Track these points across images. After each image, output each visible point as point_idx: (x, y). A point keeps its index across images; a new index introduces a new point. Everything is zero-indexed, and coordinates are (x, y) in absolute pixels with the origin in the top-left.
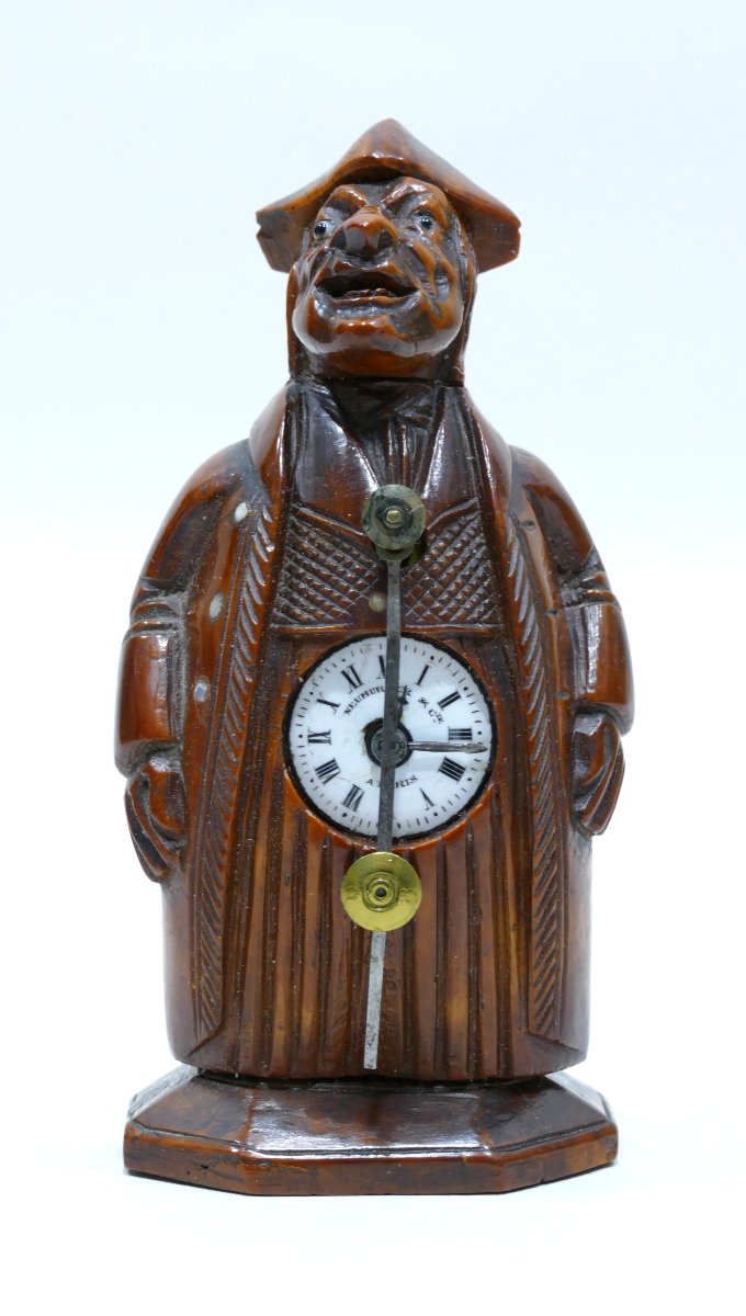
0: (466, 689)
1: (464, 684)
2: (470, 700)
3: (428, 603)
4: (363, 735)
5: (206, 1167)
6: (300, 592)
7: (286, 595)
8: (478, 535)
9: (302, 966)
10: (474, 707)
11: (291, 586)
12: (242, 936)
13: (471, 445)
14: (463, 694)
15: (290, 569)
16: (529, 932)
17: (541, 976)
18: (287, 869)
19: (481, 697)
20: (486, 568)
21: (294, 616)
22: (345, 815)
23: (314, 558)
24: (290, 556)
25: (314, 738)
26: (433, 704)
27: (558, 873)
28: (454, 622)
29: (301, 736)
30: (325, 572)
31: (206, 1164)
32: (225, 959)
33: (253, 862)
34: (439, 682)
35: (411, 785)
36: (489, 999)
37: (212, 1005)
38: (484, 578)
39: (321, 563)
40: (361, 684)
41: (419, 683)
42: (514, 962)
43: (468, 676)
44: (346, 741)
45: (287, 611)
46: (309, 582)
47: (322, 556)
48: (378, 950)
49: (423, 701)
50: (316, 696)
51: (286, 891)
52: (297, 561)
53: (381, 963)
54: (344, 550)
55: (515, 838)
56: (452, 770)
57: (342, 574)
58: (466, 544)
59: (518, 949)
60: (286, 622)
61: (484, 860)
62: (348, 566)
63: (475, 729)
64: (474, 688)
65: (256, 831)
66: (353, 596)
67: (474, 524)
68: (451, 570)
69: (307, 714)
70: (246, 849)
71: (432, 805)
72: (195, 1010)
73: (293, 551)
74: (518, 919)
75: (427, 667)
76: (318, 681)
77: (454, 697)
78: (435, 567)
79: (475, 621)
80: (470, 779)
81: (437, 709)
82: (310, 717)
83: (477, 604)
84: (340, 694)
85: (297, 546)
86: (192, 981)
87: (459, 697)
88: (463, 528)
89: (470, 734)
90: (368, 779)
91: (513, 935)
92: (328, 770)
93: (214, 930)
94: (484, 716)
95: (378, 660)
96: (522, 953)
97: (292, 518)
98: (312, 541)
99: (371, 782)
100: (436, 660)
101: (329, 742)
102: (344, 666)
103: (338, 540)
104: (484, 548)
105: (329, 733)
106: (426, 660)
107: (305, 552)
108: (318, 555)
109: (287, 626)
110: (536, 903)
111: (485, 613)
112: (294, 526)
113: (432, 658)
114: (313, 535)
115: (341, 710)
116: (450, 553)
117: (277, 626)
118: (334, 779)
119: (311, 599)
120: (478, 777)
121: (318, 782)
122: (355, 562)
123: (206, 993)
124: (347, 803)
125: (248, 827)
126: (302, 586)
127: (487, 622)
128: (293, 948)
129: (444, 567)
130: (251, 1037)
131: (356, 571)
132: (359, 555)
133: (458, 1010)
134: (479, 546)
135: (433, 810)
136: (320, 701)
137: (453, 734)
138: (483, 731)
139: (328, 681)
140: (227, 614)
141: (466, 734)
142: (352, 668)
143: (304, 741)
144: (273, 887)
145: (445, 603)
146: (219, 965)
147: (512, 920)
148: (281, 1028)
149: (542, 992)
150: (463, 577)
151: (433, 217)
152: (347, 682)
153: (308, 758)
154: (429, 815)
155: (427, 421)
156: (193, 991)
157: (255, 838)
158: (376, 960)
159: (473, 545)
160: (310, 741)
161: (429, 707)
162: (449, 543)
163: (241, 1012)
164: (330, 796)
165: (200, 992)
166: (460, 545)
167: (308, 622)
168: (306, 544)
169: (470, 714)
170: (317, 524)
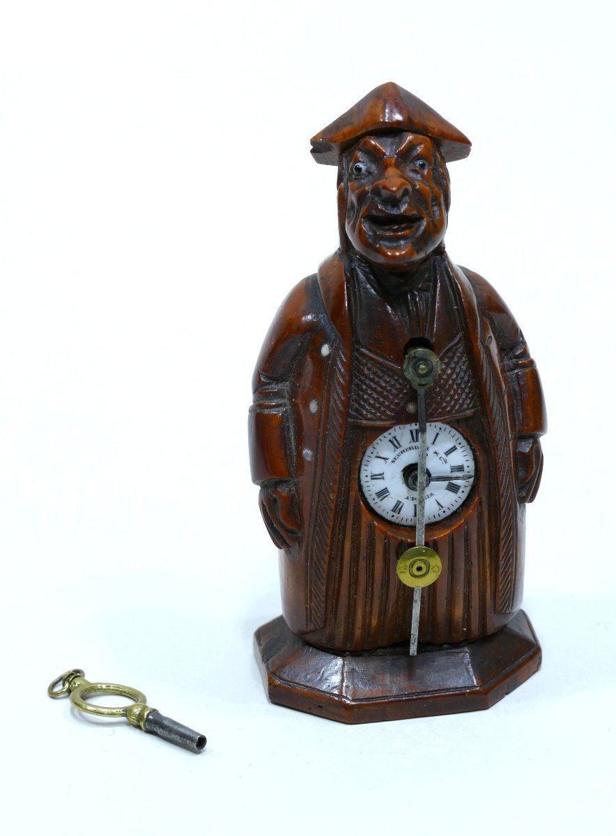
0: (460, 444)
1: (459, 441)
2: (462, 450)
3: (439, 404)
4: (402, 473)
5: (321, 707)
6: (365, 401)
7: (356, 401)
8: (463, 356)
9: (372, 599)
10: (464, 453)
11: (358, 395)
12: (337, 583)
13: (456, 299)
14: (458, 447)
15: (357, 385)
16: (497, 568)
17: (503, 587)
18: (363, 553)
19: (468, 447)
20: (469, 376)
21: (362, 415)
22: (393, 516)
23: (372, 380)
24: (357, 377)
25: (374, 477)
26: (442, 454)
27: (513, 535)
28: (455, 413)
29: (367, 476)
30: (379, 389)
31: (321, 705)
32: (327, 595)
33: (343, 547)
34: (445, 442)
35: (430, 498)
36: (475, 603)
37: (319, 617)
38: (468, 382)
39: (377, 383)
40: (400, 446)
41: (433, 443)
42: (488, 582)
43: (461, 437)
44: (392, 478)
45: (357, 410)
46: (370, 395)
47: (377, 379)
48: (417, 597)
49: (436, 453)
50: (375, 454)
51: (363, 564)
52: (360, 380)
53: (419, 602)
54: (389, 376)
55: (489, 522)
56: (453, 488)
57: (389, 391)
58: (457, 363)
59: (491, 575)
60: (357, 418)
61: (474, 537)
62: (392, 386)
63: (466, 465)
64: (464, 442)
65: (345, 532)
66: (397, 404)
67: (461, 350)
68: (450, 382)
69: (370, 464)
70: (339, 541)
71: (442, 507)
72: (307, 616)
73: (358, 374)
74: (491, 561)
75: (438, 434)
76: (376, 446)
77: (454, 449)
78: (442, 381)
79: (465, 410)
80: (463, 492)
81: (444, 456)
82: (372, 466)
83: (466, 399)
84: (389, 452)
85: (360, 371)
86: (306, 603)
87: (456, 449)
88: (454, 353)
89: (463, 468)
90: (406, 497)
91: (488, 570)
92: (383, 493)
93: (321, 583)
94: (470, 457)
95: (409, 433)
96: (493, 577)
97: (356, 354)
98: (369, 369)
99: (408, 498)
100: (442, 430)
101: (383, 478)
102: (390, 437)
103: (385, 369)
104: (467, 363)
105: (383, 474)
106: (437, 430)
107: (367, 377)
108: (374, 378)
109: (359, 421)
110: (502, 554)
111: (470, 402)
112: (357, 359)
113: (440, 429)
114: (369, 365)
115: (389, 461)
116: (449, 372)
117: (352, 420)
118: (386, 498)
119: (373, 406)
120: (467, 490)
121: (377, 500)
122: (397, 384)
123: (315, 611)
124: (394, 510)
125: (339, 529)
126: (365, 397)
127: (471, 408)
128: (367, 590)
129: (447, 381)
130: (342, 633)
131: (397, 389)
132: (398, 380)
133: (459, 612)
134: (464, 363)
135: (443, 510)
136: (377, 457)
137: (454, 469)
138: (469, 465)
139: (382, 446)
140: (321, 412)
141: (461, 468)
142: (395, 438)
143: (369, 479)
144: (355, 560)
145: (448, 403)
146: (323, 599)
147: (488, 562)
148: (359, 628)
149: (503, 594)
150: (457, 384)
151: (426, 161)
152: (392, 446)
153: (371, 488)
154: (441, 512)
155: (429, 286)
156: (307, 608)
157: (344, 536)
158: (416, 602)
159: (461, 363)
160: (372, 479)
161: (439, 456)
162: (448, 365)
163: (335, 620)
164: (385, 507)
165: (310, 609)
166: (454, 365)
167: (371, 419)
168: (366, 372)
169: (462, 458)
170: (371, 359)
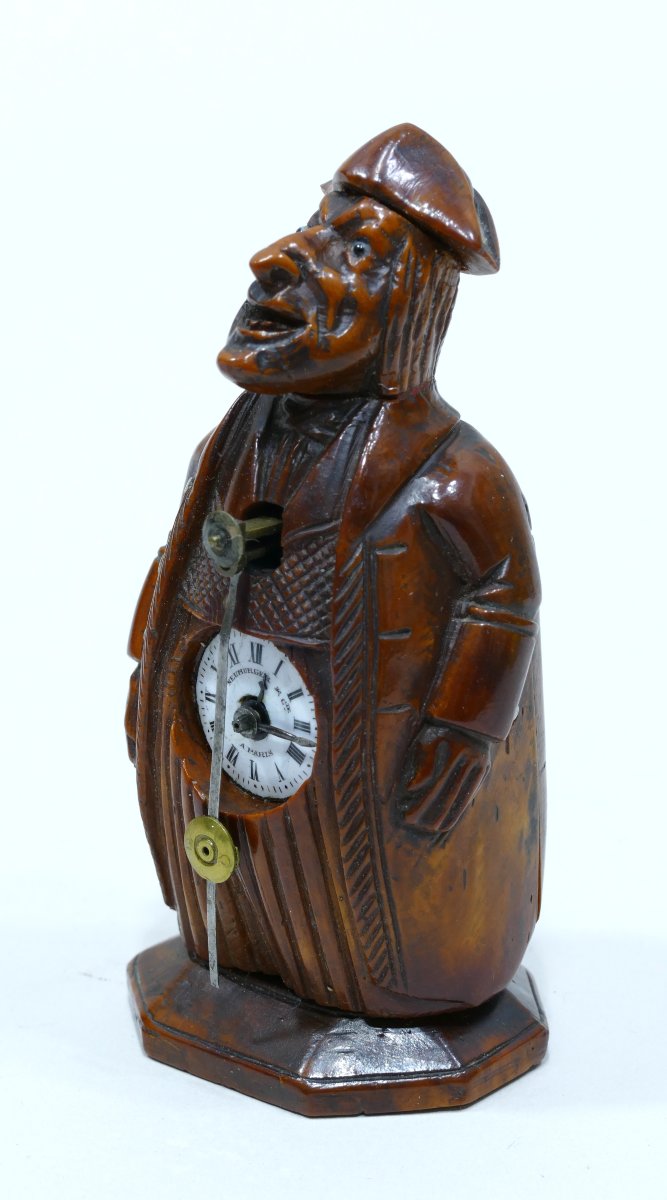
3: (269, 612)
15: (201, 549)
21: (189, 592)
25: (209, 697)
29: (203, 692)
38: (328, 596)
40: (238, 662)
41: (276, 674)
49: (277, 690)
50: (211, 662)
56: (296, 755)
58: (317, 561)
59: (349, 917)
66: (216, 591)
68: (296, 585)
78: (283, 579)
79: (307, 635)
81: (287, 699)
83: (314, 619)
89: (309, 728)
91: (341, 904)
104: (334, 568)
111: (318, 628)
116: (300, 569)
125: (158, 756)
127: (318, 637)
133: (305, 953)
134: (330, 566)
136: (212, 667)
142: (233, 646)
143: (205, 697)
147: (338, 891)
150: (306, 592)
151: (369, 244)
155: (326, 436)
162: (302, 559)
166: (310, 564)
167: (192, 603)
